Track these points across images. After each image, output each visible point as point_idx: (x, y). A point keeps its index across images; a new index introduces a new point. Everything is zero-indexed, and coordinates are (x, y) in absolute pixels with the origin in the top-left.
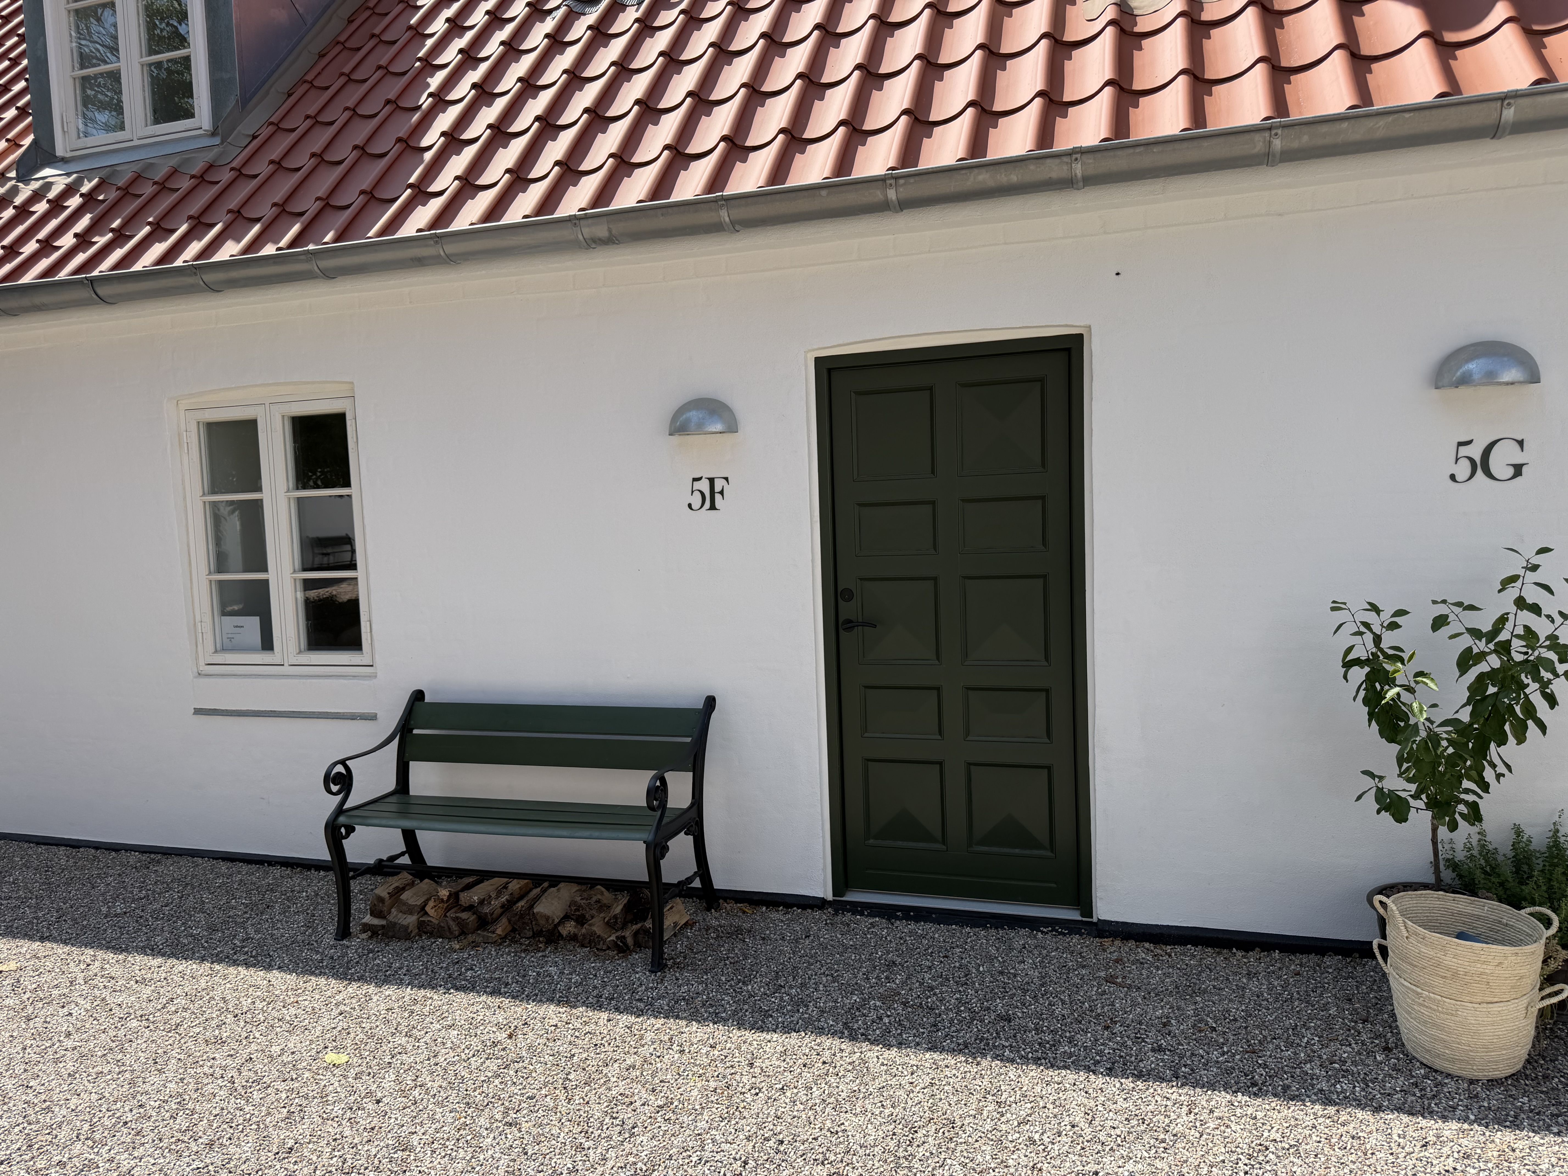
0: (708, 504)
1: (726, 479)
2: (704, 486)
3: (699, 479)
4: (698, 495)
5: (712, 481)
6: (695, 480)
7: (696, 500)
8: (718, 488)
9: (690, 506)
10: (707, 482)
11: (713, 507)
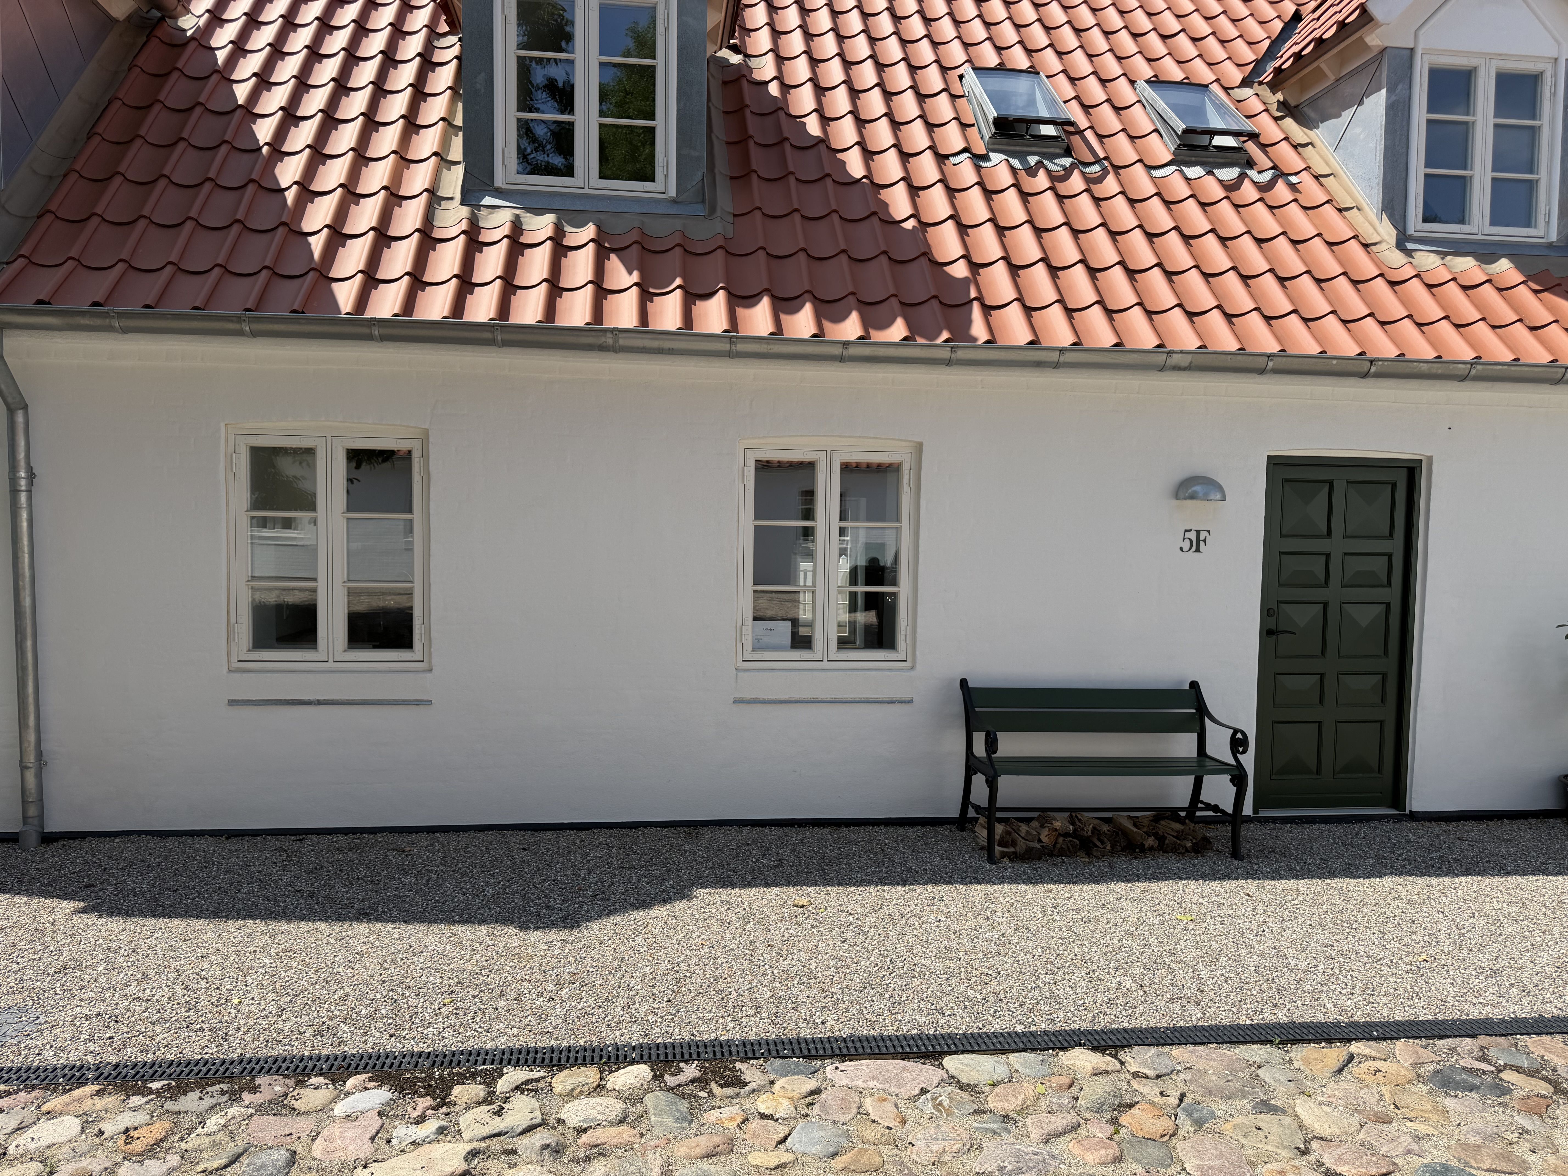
0: (1194, 548)
1: (1209, 532)
2: (1193, 536)
3: (1190, 530)
4: (1187, 542)
5: (1198, 533)
6: (1186, 531)
7: (1186, 545)
8: (1202, 538)
9: (1181, 549)
10: (1195, 533)
11: (1198, 550)
